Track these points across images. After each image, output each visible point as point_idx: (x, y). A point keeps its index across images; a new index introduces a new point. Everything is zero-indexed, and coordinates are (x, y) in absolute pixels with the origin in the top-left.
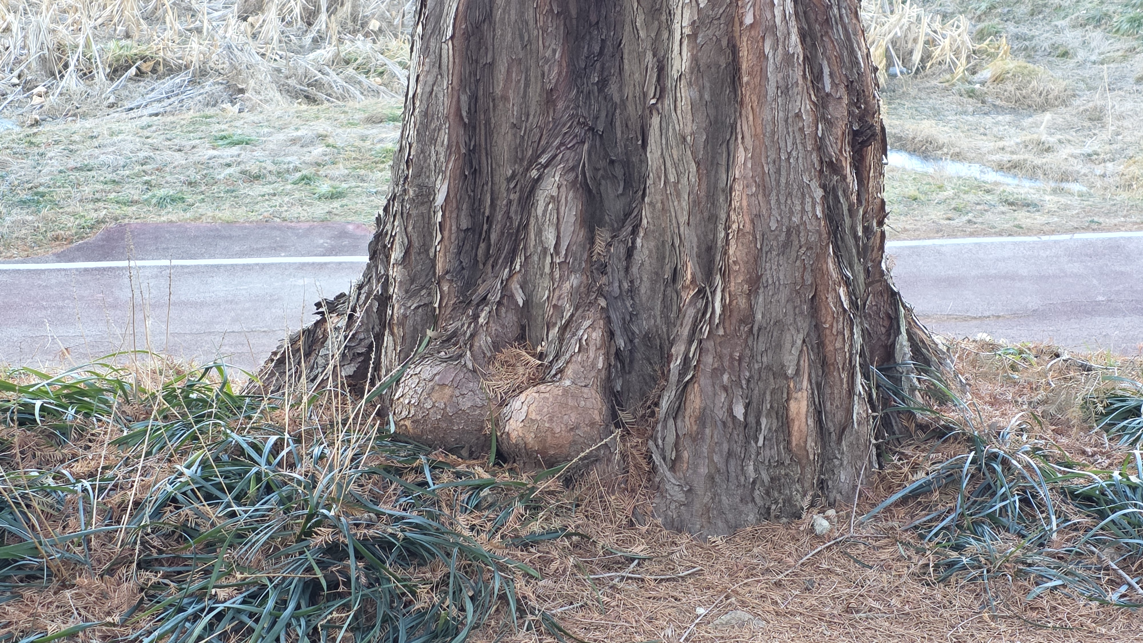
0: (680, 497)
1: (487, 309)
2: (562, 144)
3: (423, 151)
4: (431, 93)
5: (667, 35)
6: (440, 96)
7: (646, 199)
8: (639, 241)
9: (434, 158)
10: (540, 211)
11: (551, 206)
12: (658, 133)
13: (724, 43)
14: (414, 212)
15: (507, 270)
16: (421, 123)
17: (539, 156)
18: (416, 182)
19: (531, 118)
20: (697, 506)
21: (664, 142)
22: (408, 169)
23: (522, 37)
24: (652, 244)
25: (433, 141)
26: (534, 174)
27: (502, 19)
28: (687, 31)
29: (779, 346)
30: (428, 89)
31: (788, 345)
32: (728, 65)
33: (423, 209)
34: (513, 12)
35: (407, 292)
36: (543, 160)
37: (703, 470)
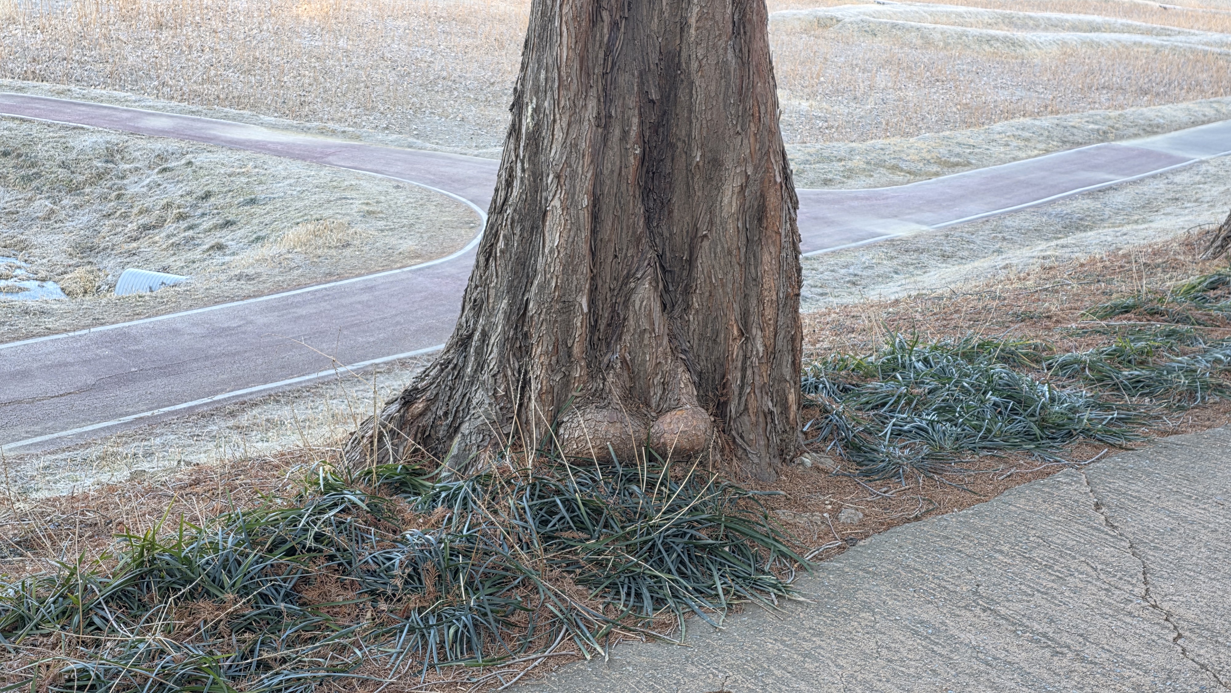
0: (756, 460)
1: (612, 372)
2: (649, 264)
3: (567, 280)
4: (573, 242)
5: (716, 193)
6: (580, 244)
7: (697, 291)
8: (691, 317)
9: (575, 283)
10: (637, 308)
11: (644, 303)
12: (707, 251)
13: (758, 194)
14: (559, 319)
15: (618, 346)
16: (567, 262)
17: (635, 273)
18: (563, 299)
19: (624, 251)
20: (763, 463)
21: (713, 255)
22: (554, 292)
23: (620, 203)
24: (700, 317)
25: (575, 271)
26: (633, 285)
27: (609, 192)
28: (737, 190)
29: (780, 364)
30: (571, 240)
31: (785, 363)
32: (759, 206)
33: (564, 316)
34: (615, 187)
35: (552, 371)
36: (639, 276)
37: (762, 443)
